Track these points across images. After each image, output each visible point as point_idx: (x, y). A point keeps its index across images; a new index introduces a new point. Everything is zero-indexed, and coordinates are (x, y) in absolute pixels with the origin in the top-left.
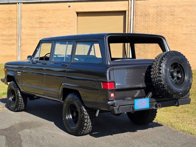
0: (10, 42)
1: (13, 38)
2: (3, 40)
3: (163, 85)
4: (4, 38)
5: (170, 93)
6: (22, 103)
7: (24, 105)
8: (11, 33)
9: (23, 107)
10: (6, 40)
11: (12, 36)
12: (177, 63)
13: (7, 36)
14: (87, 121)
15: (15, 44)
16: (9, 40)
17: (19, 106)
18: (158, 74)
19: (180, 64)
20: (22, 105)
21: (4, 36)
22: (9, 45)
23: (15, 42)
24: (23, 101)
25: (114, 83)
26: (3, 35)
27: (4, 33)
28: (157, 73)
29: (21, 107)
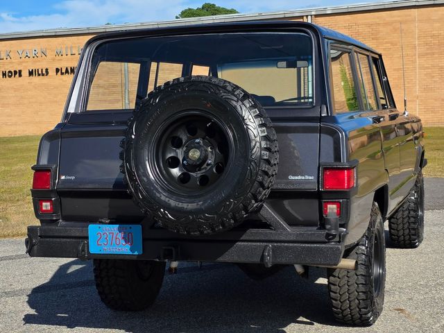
0: (111, 98)
1: (115, 90)
8: (112, 81)
10: (104, 94)
11: (114, 86)
13: (105, 87)
15: (119, 100)
21: (102, 87)
23: (119, 97)
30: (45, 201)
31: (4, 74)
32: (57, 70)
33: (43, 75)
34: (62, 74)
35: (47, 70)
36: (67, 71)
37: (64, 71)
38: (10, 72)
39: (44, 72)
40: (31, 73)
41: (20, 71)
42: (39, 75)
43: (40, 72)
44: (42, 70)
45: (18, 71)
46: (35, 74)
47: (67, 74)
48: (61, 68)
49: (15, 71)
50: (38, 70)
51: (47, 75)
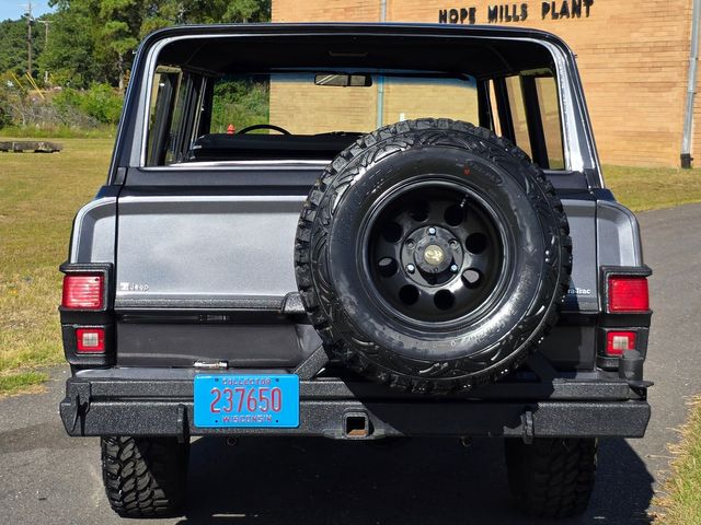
0: (654, 77)
1: (667, 59)
2: (628, 67)
4: (635, 58)
8: (662, 36)
10: (641, 67)
11: (665, 49)
13: (645, 50)
14: (120, 452)
15: (674, 84)
16: (655, 68)
19: (473, 200)
21: (636, 50)
22: (654, 88)
23: (673, 74)
26: (632, 49)
27: (638, 37)
30: (89, 330)
31: (442, 18)
32: (546, 8)
33: (516, 19)
34: (555, 16)
35: (524, 7)
36: (564, 11)
37: (558, 9)
38: (454, 12)
39: (519, 12)
40: (492, 15)
41: (473, 10)
42: (508, 19)
43: (510, 13)
44: (515, 7)
45: (468, 10)
46: (501, 17)
47: (565, 17)
48: (554, 3)
49: (463, 10)
50: (507, 7)
51: (524, 19)
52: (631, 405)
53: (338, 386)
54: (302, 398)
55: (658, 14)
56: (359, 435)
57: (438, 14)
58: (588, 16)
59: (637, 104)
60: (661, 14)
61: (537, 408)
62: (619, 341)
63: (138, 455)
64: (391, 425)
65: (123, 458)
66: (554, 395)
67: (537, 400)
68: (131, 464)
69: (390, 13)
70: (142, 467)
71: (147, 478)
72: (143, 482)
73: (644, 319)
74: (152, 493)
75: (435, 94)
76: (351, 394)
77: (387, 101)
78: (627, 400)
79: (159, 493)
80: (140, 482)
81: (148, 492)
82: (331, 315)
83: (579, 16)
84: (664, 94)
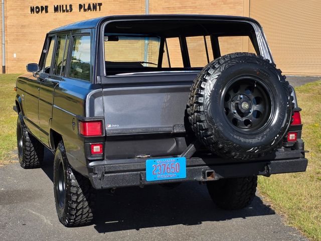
3: (205, 129)
5: (223, 148)
6: (33, 153)
7: (36, 156)
9: (36, 160)
12: (253, 81)
14: (77, 199)
17: (27, 159)
18: (195, 105)
19: (258, 84)
20: (33, 157)
24: (33, 149)
25: (100, 123)
28: (195, 103)
29: (32, 161)
30: (96, 145)
31: (32, 10)
32: (81, 6)
33: (67, 11)
34: (85, 10)
35: (71, 6)
36: (89, 8)
37: (86, 7)
38: (37, 7)
39: (68, 8)
40: (56, 9)
41: (47, 7)
42: (64, 11)
43: (64, 9)
44: (66, 6)
45: (44, 7)
46: (60, 10)
47: (89, 11)
48: (84, 5)
49: (42, 7)
50: (63, 6)
51: (71, 11)
52: (301, 159)
53: (200, 161)
54: (187, 166)
55: (131, 10)
56: (210, 179)
57: (30, 8)
58: (100, 10)
59: (124, 49)
60: (132, 10)
61: (270, 163)
62: (292, 136)
63: (85, 199)
64: (219, 174)
65: (78, 201)
66: (276, 158)
67: (270, 160)
68: (82, 203)
69: (6, 7)
70: (86, 204)
71: (88, 209)
72: (85, 211)
73: (300, 127)
74: (88, 215)
75: (30, 44)
76: (205, 163)
77: (7, 48)
78: (299, 158)
79: (91, 215)
80: (84, 210)
81: (87, 215)
82: (213, 131)
83: (96, 11)
84: (135, 45)
